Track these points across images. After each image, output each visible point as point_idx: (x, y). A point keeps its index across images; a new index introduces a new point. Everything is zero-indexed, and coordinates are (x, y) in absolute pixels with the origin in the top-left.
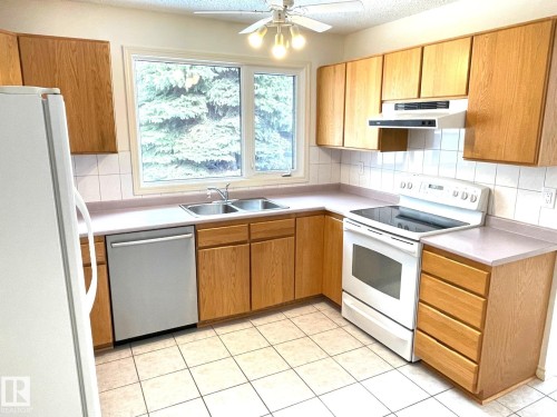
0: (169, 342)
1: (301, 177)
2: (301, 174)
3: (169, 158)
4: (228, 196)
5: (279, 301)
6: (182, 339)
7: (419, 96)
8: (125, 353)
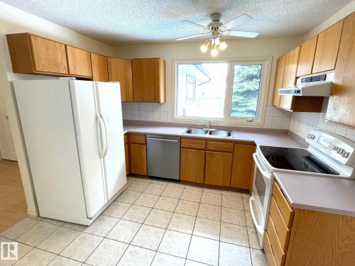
0: (165, 183)
1: (258, 123)
2: (259, 121)
3: (244, 109)
4: (211, 127)
5: (220, 184)
6: (171, 184)
7: (312, 73)
8: (149, 181)
